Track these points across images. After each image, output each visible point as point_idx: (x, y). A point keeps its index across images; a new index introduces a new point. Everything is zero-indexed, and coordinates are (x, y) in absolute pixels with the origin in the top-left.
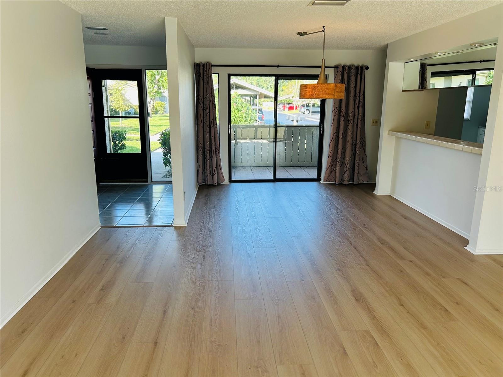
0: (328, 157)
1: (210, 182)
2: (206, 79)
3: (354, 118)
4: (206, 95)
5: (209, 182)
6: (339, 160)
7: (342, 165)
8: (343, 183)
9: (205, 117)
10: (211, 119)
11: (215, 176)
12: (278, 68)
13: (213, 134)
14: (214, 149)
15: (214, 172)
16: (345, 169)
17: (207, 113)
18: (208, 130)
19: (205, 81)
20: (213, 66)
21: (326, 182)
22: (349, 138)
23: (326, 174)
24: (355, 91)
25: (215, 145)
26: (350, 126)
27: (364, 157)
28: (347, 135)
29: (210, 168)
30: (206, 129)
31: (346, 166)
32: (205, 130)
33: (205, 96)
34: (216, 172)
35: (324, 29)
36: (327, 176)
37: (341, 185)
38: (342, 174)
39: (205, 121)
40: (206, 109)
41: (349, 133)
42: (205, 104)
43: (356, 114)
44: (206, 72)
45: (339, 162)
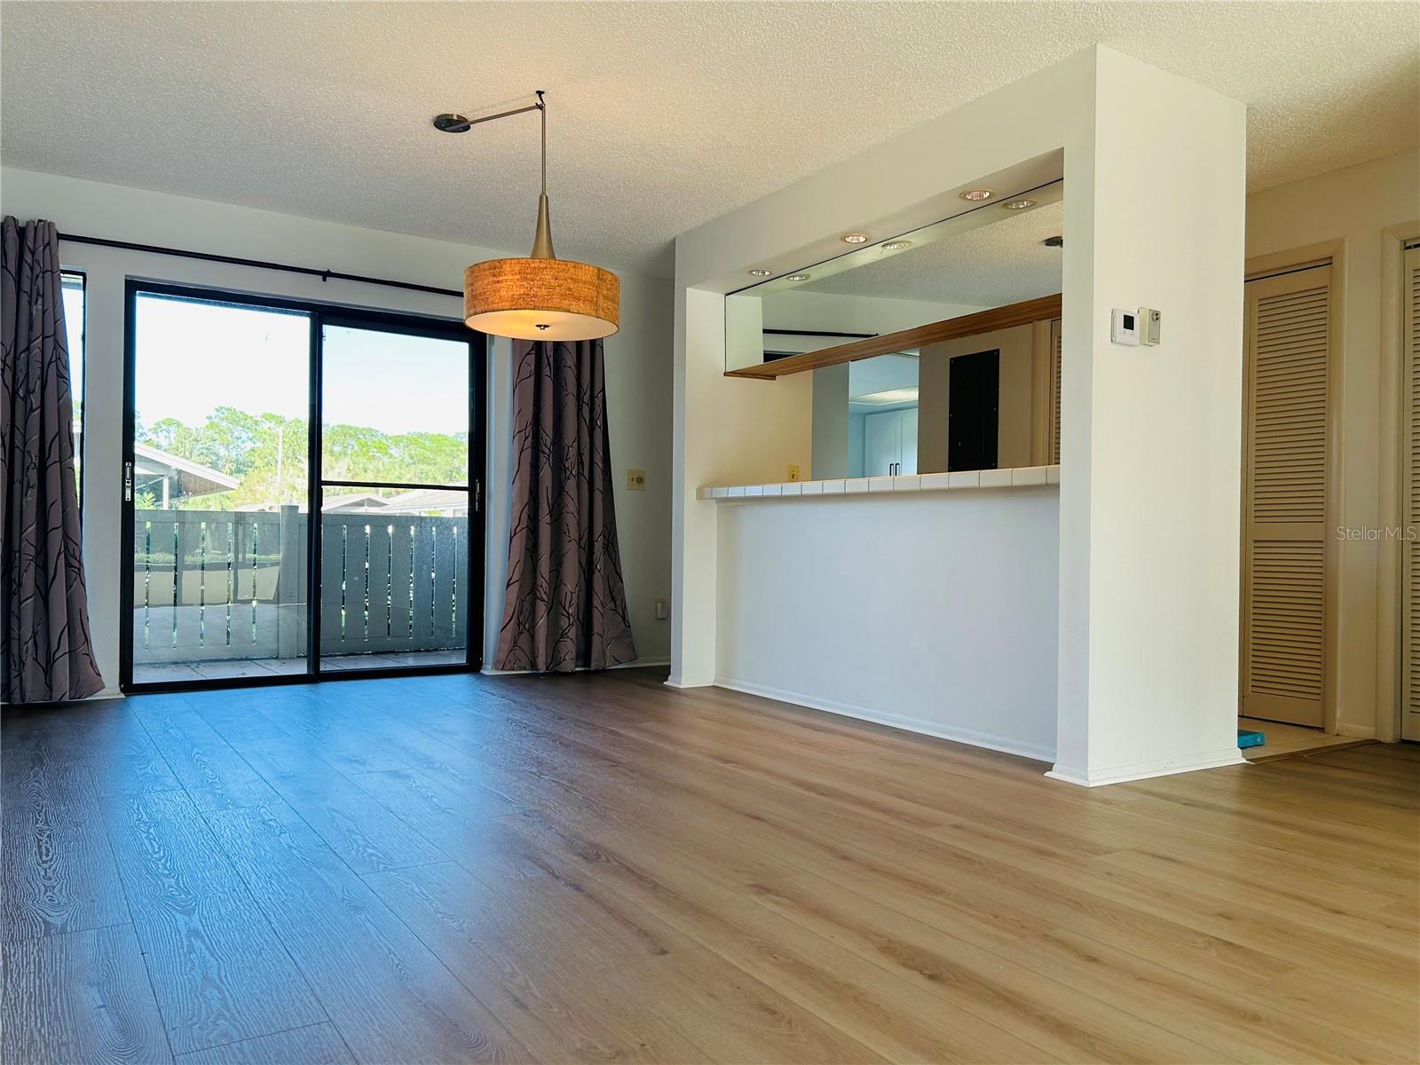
0: (508, 585)
1: (32, 692)
2: (33, 280)
3: (580, 462)
4: (30, 342)
5: (28, 694)
6: (545, 593)
7: (555, 606)
8: (558, 668)
9: (19, 423)
10: (51, 430)
11: (62, 667)
12: (324, 280)
13: (54, 493)
14: (59, 554)
15: (54, 647)
16: (564, 622)
17: (32, 410)
18: (33, 476)
19: (26, 286)
20: (61, 237)
21: (502, 669)
22: (571, 521)
23: (501, 640)
24: (579, 379)
25: (66, 537)
26: (571, 486)
27: (615, 584)
28: (562, 513)
29: (34, 634)
30: (25, 470)
31: (568, 614)
32: (17, 476)
33: (23, 345)
34: (65, 647)
35: (541, 100)
36: (506, 647)
37: (555, 675)
38: (556, 638)
39: (18, 442)
40: (28, 392)
41: (571, 506)
42: (21, 376)
43: (586, 451)
44: (33, 253)
45: (545, 597)
